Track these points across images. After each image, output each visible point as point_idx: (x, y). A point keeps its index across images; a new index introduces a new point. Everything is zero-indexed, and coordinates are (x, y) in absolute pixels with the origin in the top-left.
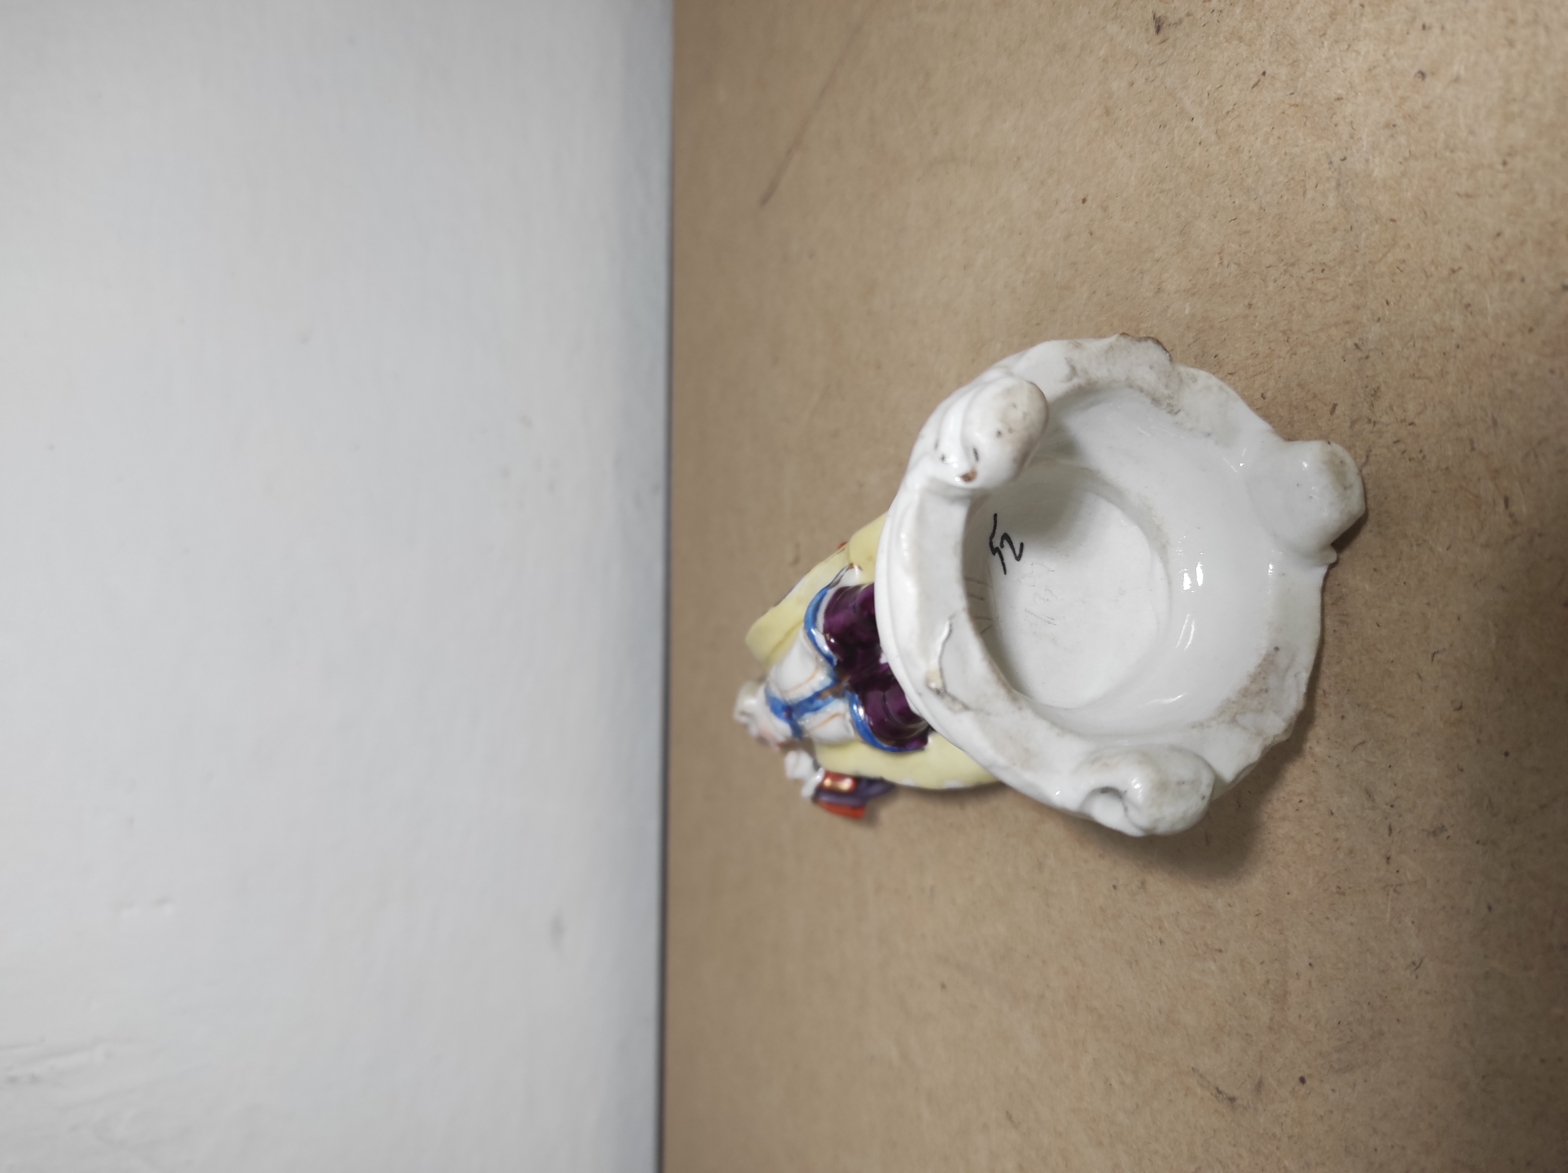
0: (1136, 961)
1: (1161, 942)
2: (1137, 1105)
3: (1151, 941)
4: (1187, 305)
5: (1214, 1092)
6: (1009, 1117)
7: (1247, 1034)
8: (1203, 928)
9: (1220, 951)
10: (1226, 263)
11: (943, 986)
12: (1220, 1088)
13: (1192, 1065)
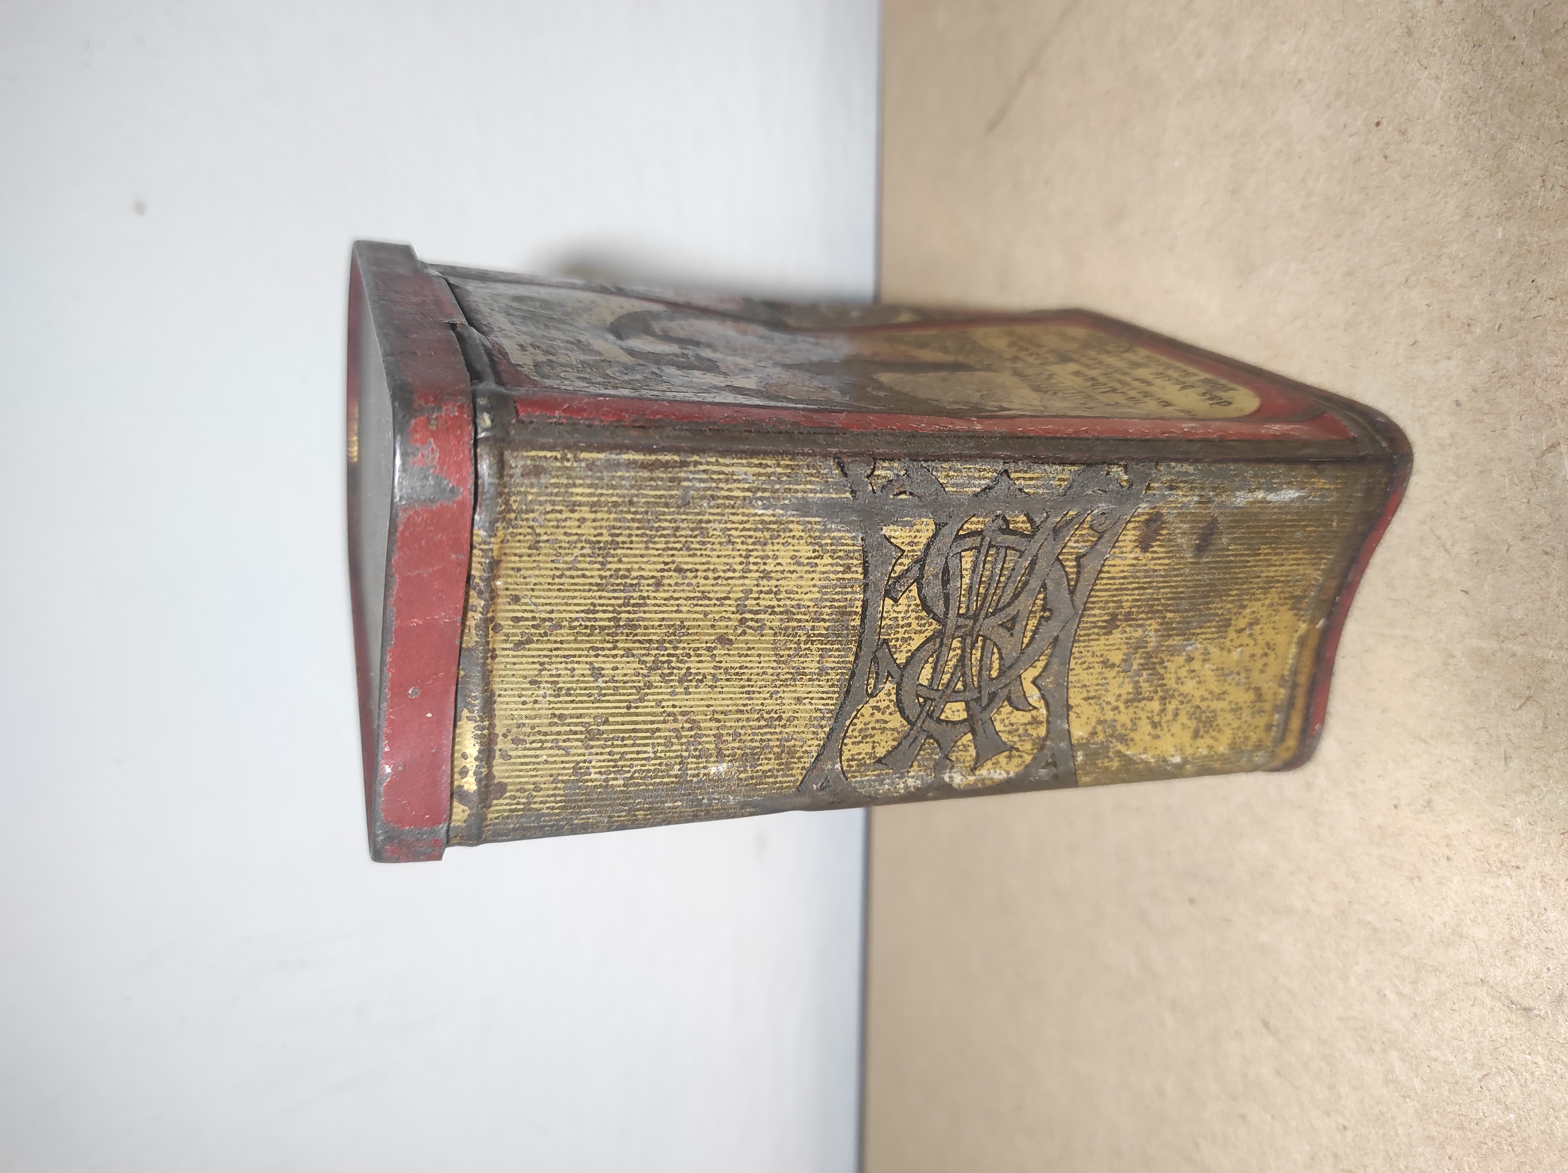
0: (1419, 878)
1: (1448, 859)
2: (1416, 1015)
3: (1436, 858)
4: (1500, 229)
5: (1507, 1002)
6: (1266, 1024)
7: (1547, 948)
8: (1498, 846)
9: (1518, 867)
10: (1549, 186)
11: (1191, 901)
12: (1514, 999)
13: (1482, 976)
